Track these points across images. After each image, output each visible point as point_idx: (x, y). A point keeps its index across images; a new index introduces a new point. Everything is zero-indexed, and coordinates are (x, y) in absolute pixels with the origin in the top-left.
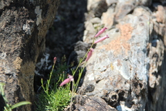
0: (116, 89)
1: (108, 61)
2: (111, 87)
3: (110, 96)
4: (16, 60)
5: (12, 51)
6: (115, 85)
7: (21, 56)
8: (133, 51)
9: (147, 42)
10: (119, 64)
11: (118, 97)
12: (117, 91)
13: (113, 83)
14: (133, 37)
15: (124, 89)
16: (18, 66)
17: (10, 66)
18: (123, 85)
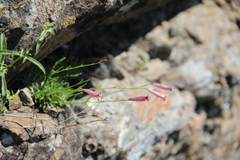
0: (101, 142)
1: (122, 109)
2: (99, 135)
3: (90, 141)
4: (71, 18)
5: (78, 6)
6: (104, 138)
7: (78, 19)
8: (150, 127)
9: (167, 133)
10: (127, 124)
11: (95, 150)
12: (100, 145)
13: (106, 134)
14: (163, 115)
15: (107, 150)
16: (65, 24)
17: (61, 16)
18: (110, 145)
